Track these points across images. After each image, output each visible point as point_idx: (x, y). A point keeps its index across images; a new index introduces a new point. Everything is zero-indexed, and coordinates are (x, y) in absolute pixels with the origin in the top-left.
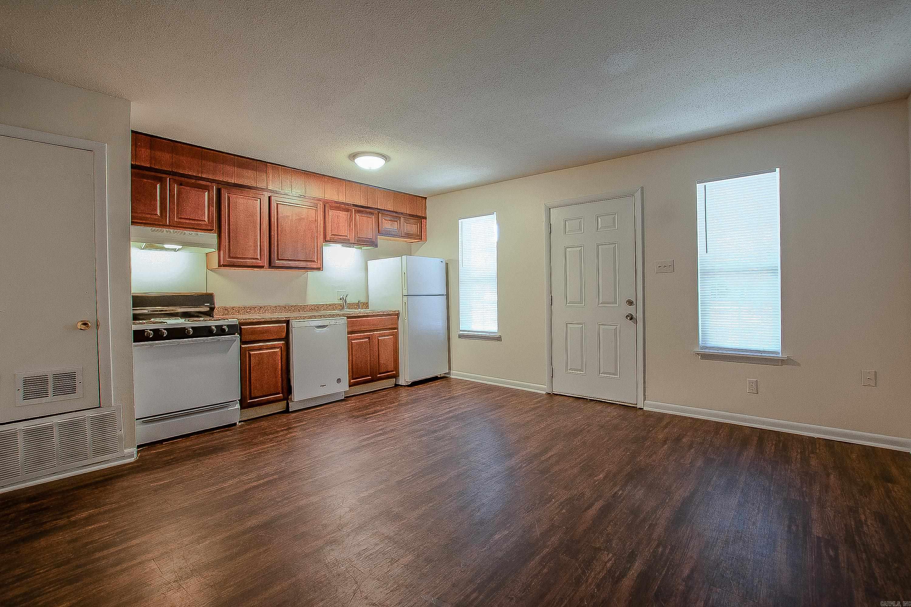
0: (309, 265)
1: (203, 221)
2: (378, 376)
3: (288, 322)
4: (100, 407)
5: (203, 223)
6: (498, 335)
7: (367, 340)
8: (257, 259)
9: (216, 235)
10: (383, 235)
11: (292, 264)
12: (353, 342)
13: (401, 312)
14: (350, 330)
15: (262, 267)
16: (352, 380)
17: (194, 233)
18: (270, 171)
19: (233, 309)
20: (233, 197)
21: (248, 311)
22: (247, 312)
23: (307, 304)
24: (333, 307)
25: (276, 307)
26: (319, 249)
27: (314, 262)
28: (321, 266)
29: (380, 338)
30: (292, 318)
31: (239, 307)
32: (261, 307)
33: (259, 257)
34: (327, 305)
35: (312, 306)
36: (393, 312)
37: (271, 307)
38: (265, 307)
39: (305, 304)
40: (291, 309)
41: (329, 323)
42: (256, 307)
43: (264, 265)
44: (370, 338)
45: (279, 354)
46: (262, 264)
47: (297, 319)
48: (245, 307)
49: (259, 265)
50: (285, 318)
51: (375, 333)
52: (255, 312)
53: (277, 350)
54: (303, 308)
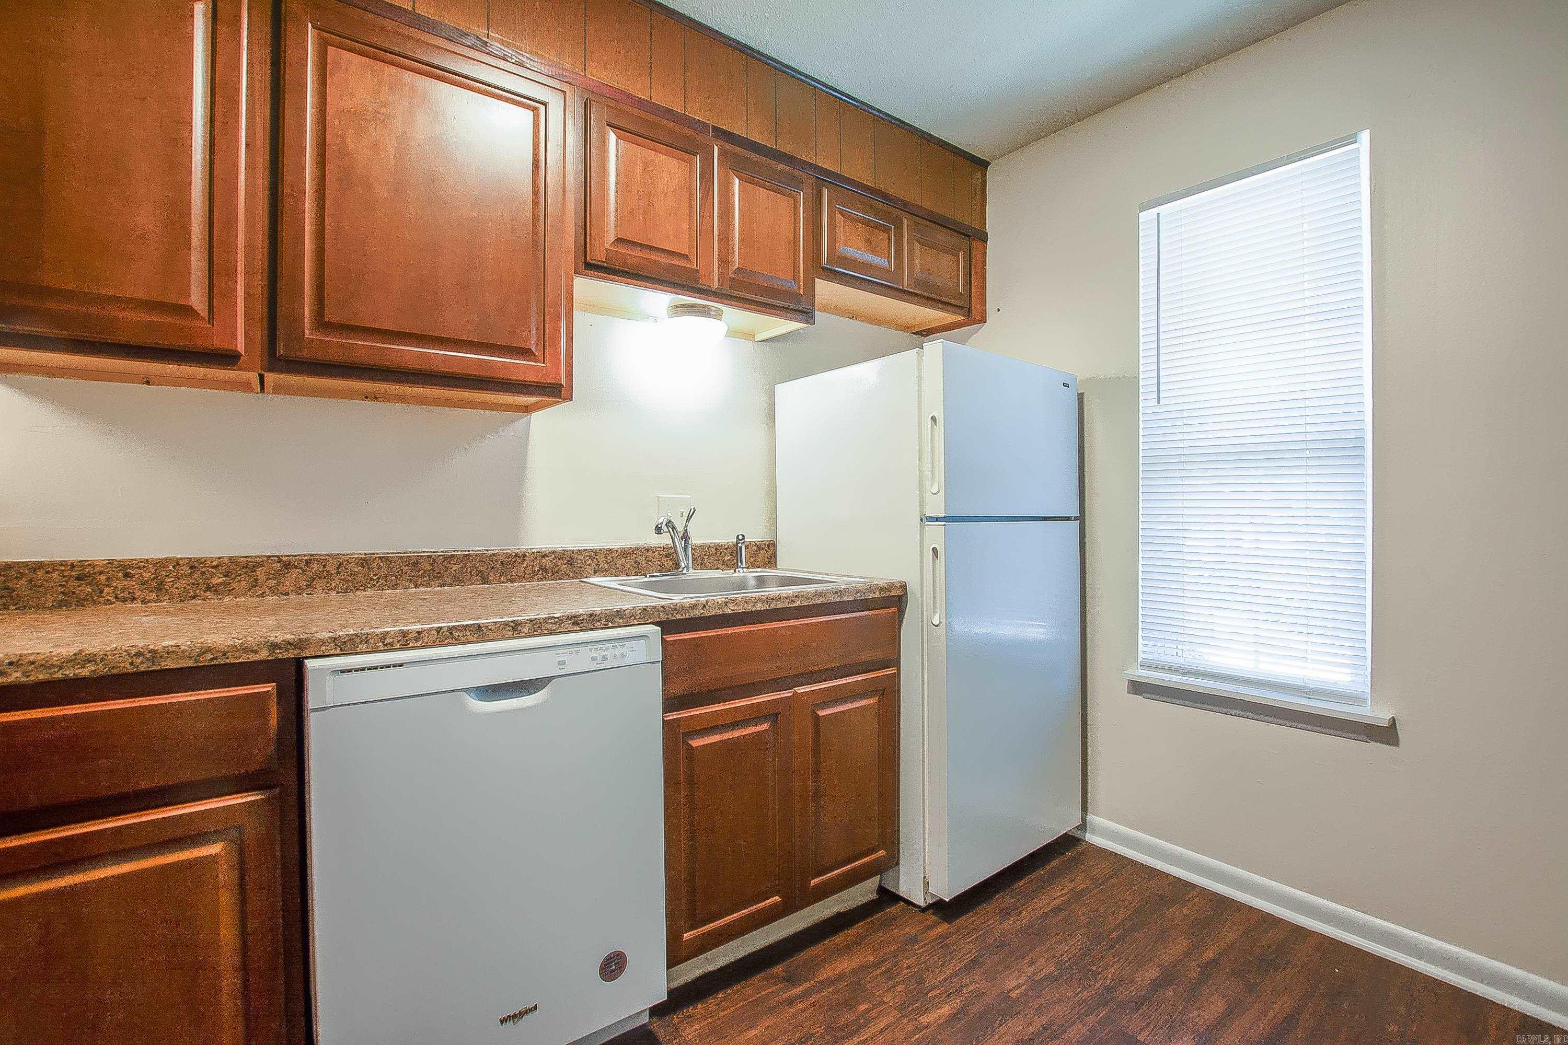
2: (814, 882)
3: (290, 673)
6: (1381, 715)
7: (765, 726)
8: (188, 311)
10: (830, 272)
11: (405, 353)
12: (696, 743)
13: (913, 588)
14: (682, 685)
15: (228, 358)
16: (692, 928)
21: (215, 581)
22: (209, 588)
23: (523, 548)
24: (636, 562)
25: (365, 561)
26: (550, 296)
27: (525, 352)
28: (563, 383)
29: (821, 713)
30: (323, 642)
31: (160, 564)
32: (287, 564)
33: (197, 299)
34: (610, 551)
35: (543, 557)
36: (881, 590)
37: (341, 563)
38: (308, 562)
39: (513, 549)
40: (447, 569)
41: (562, 663)
42: (261, 564)
43: (241, 348)
44: (777, 715)
45: (225, 873)
46: (218, 342)
47: (363, 647)
48: (195, 565)
49: (199, 343)
50: (274, 646)
51: (800, 690)
52: (255, 583)
53: (215, 849)
54: (502, 564)
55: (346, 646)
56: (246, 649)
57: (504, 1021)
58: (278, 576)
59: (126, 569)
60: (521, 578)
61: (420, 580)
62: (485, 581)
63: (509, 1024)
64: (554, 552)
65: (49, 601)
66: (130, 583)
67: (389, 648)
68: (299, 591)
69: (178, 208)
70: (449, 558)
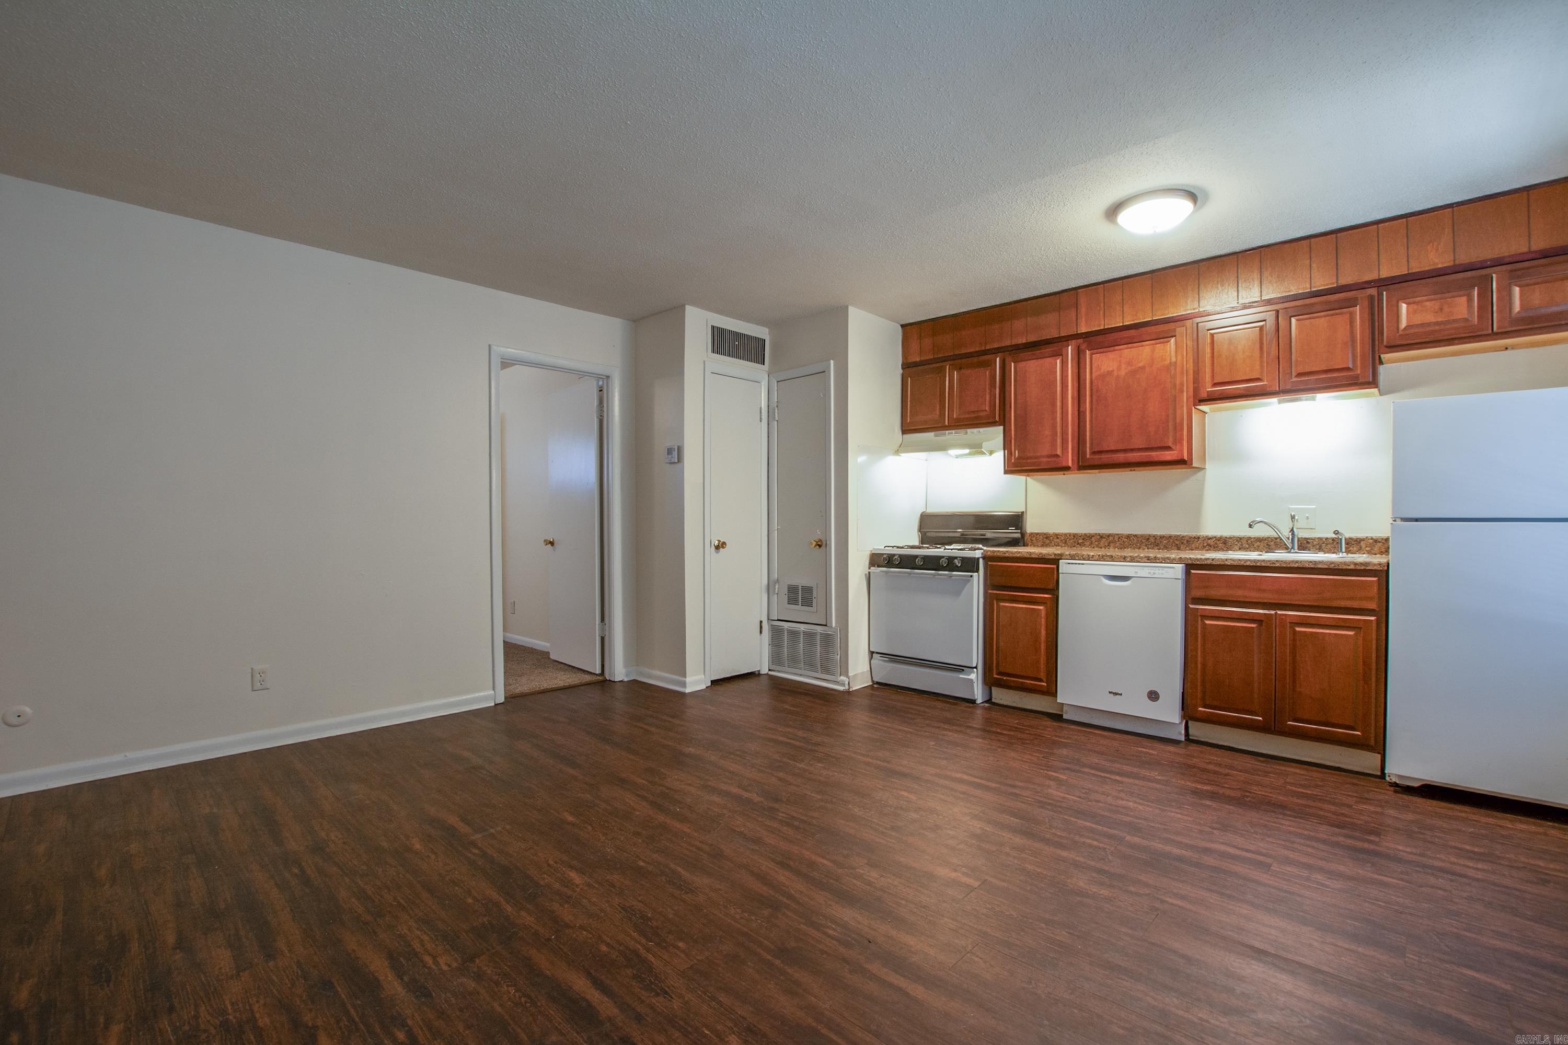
0: (1156, 455)
1: (983, 411)
3: (1055, 561)
4: (826, 625)
5: (984, 414)
7: (1252, 625)
8: (1057, 456)
9: (1002, 427)
10: (1393, 347)
11: (1121, 457)
14: (1195, 594)
15: (1067, 469)
17: (975, 430)
18: (1083, 301)
19: (1057, 538)
20: (1022, 365)
21: (1080, 541)
22: (1078, 544)
23: (1198, 534)
24: (1267, 545)
25: (1128, 537)
26: (1178, 421)
27: (1168, 448)
28: (1186, 458)
29: (1298, 629)
30: (1067, 555)
31: (1066, 534)
32: (1101, 537)
33: (1059, 452)
34: (1250, 538)
35: (1209, 539)
36: (1356, 564)
37: (1120, 537)
38: (1108, 536)
39: (1194, 534)
40: (1161, 542)
41: (1136, 572)
42: (1093, 536)
43: (1070, 465)
44: (1262, 621)
45: (1043, 614)
46: (1064, 464)
47: (1077, 558)
48: (1075, 535)
49: (1060, 465)
50: (1055, 555)
51: (1279, 612)
52: (1091, 543)
53: (1041, 608)
54: (1187, 541)
55: (1072, 557)
56: (1049, 555)
57: (1110, 692)
58: (1099, 541)
59: (1057, 536)
60: (1197, 548)
61: (1150, 546)
62: (1179, 549)
63: (1112, 695)
64: (1215, 537)
65: (1040, 544)
66: (1058, 540)
67: (1084, 559)
68: (1105, 547)
69: (1054, 427)
70: (1162, 537)
